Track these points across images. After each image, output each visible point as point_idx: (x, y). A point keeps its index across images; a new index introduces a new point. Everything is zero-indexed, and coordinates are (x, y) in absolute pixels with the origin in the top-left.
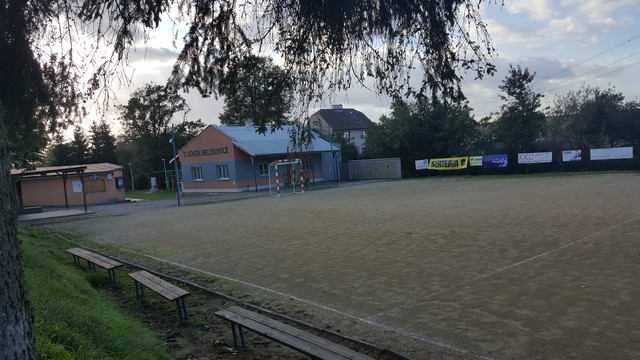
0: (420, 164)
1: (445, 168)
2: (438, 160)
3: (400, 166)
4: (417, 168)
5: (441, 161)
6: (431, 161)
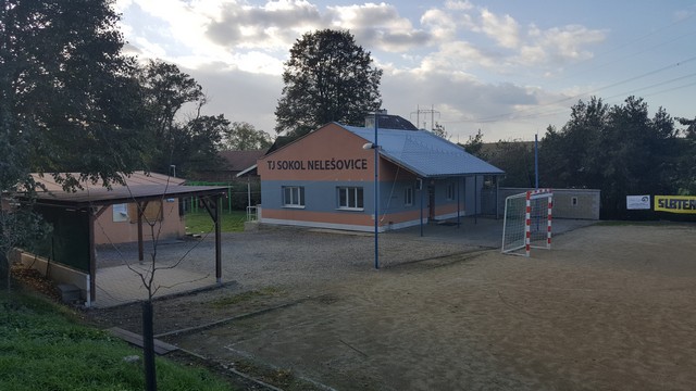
0: (635, 202)
1: (682, 211)
2: (669, 197)
3: (598, 201)
4: (629, 207)
5: (676, 201)
6: (657, 198)
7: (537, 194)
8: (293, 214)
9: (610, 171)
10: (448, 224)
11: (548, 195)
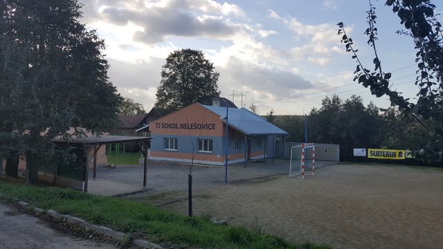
0: (358, 152)
1: (383, 158)
2: (376, 150)
3: (339, 151)
4: (355, 155)
5: (379, 152)
6: (369, 150)
7: (307, 146)
8: (170, 154)
9: (344, 135)
10: (258, 161)
11: (312, 146)
